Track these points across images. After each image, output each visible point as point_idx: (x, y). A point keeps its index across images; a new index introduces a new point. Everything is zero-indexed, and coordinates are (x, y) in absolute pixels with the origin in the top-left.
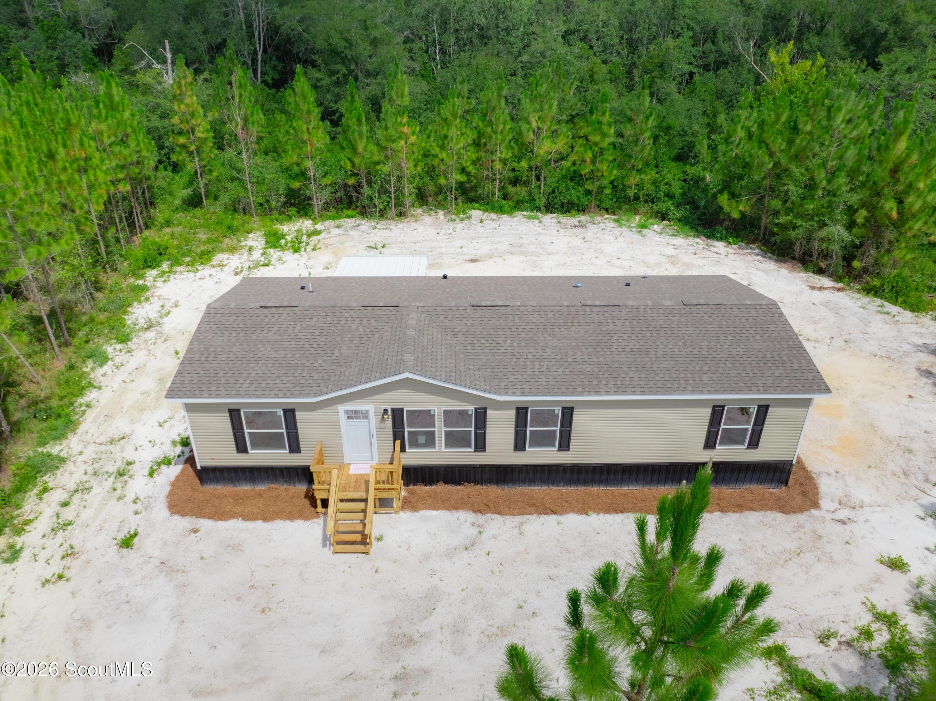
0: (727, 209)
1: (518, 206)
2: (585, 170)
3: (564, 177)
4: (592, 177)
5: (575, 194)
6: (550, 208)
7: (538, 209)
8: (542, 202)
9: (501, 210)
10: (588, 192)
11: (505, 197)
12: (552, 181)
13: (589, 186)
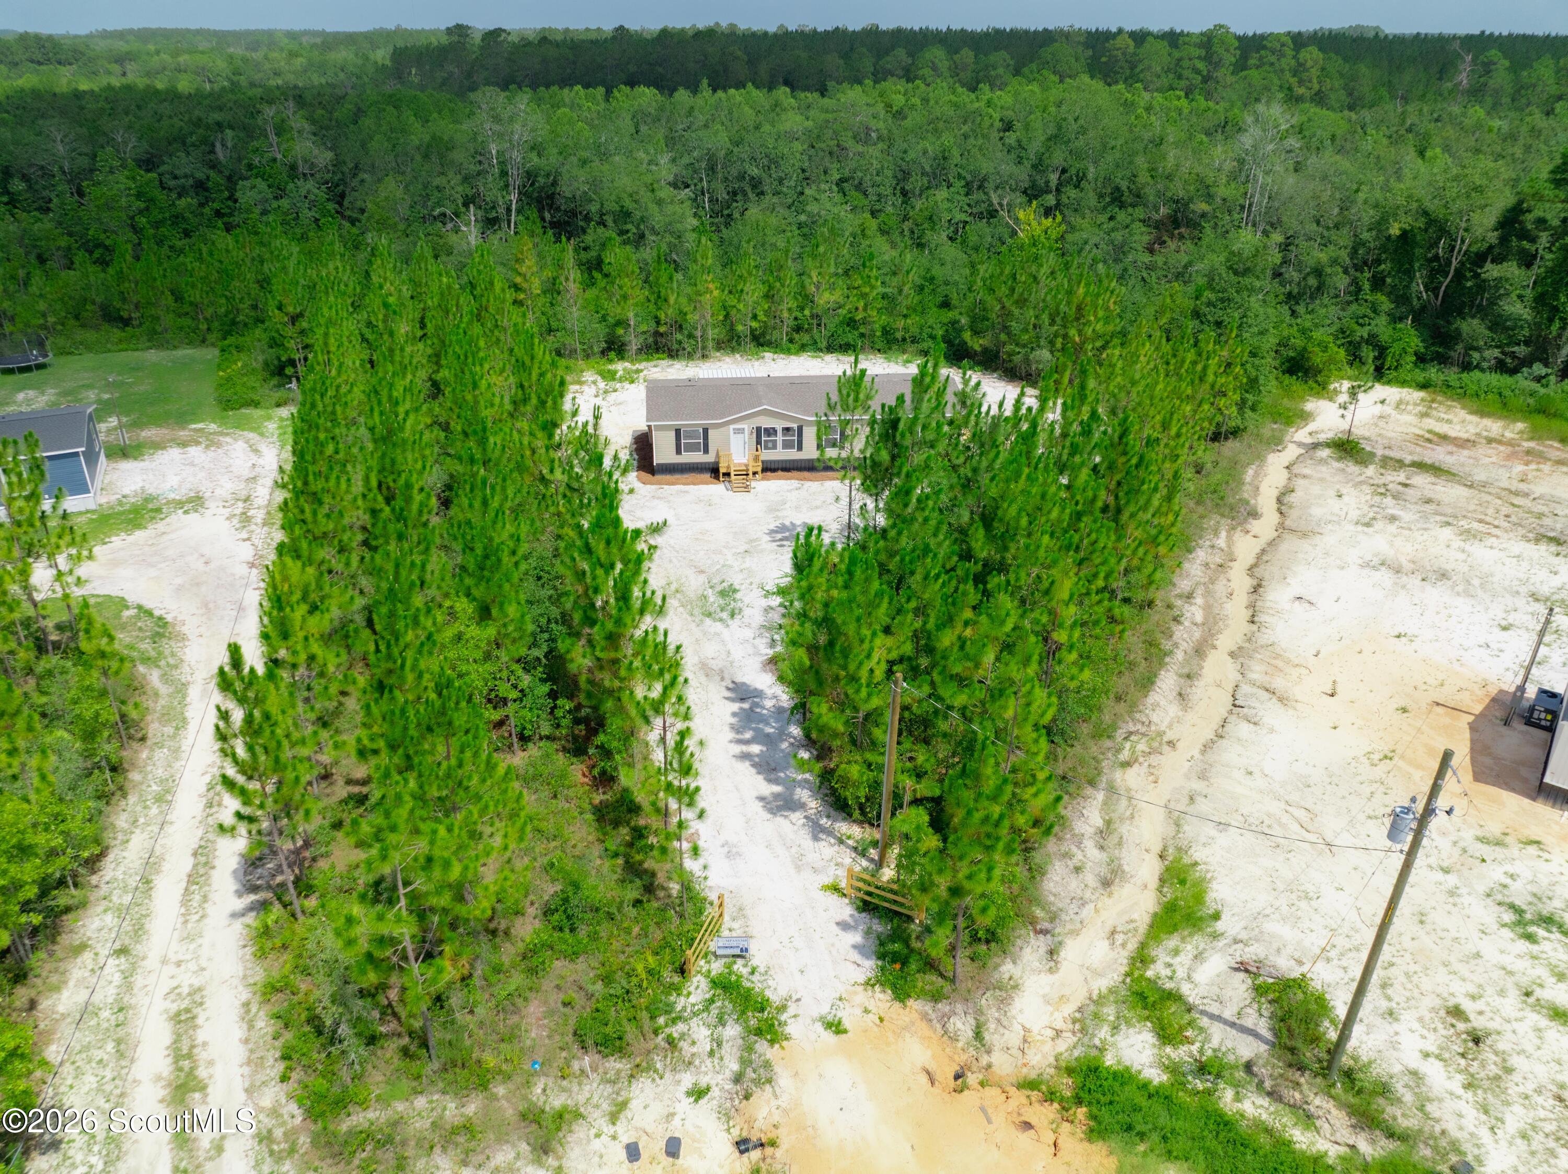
0: (970, 343)
1: (803, 348)
2: (859, 316)
3: (842, 323)
4: (864, 322)
5: (850, 337)
6: (830, 349)
7: (821, 350)
8: (824, 344)
9: (788, 352)
10: (862, 335)
11: (791, 341)
12: (832, 326)
13: (862, 330)
